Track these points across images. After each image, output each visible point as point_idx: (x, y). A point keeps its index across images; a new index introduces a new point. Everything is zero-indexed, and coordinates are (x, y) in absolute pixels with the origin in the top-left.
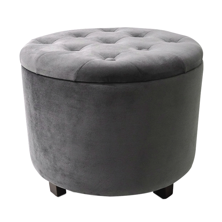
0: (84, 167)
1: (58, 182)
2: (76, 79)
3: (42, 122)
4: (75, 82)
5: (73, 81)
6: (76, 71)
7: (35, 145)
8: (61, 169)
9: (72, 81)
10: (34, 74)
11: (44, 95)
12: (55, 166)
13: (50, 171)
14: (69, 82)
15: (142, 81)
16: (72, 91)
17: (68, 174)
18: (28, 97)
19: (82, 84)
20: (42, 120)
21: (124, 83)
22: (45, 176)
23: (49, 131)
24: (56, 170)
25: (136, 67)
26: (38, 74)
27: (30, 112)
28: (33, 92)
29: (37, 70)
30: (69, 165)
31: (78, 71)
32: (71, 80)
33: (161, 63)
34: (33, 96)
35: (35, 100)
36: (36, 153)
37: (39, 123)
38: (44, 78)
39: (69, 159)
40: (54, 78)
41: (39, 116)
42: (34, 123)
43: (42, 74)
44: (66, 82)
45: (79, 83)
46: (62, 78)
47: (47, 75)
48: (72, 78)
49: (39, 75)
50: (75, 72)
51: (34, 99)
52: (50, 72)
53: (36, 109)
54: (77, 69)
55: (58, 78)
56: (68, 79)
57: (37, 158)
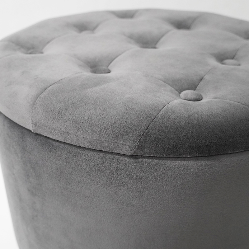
4: (133, 156)
5: (128, 155)
9: (124, 155)
14: (117, 157)
19: (147, 160)
26: (38, 133)
29: (36, 125)
32: (122, 153)
35: (31, 179)
38: (54, 143)
40: (80, 147)
43: (48, 136)
44: (108, 156)
45: (142, 160)
46: (99, 148)
47: (60, 139)
48: (126, 150)
50: (132, 137)
56: (116, 152)
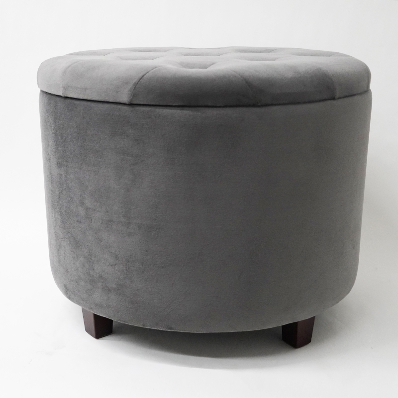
0: (143, 272)
1: (96, 305)
2: (131, 100)
3: (70, 189)
4: (131, 105)
5: (127, 103)
6: (133, 84)
7: (57, 236)
8: (101, 277)
9: (124, 104)
10: (58, 99)
11: (75, 135)
12: (92, 273)
13: (82, 283)
14: (120, 107)
15: (254, 106)
16: (124, 122)
17: (114, 286)
18: (49, 145)
19: (142, 109)
20: (70, 185)
21: (219, 107)
22: (73, 296)
23: (82, 203)
24: (92, 281)
25: (242, 79)
26: (66, 96)
27: (51, 174)
28: (55, 134)
29: (64, 88)
30: (116, 268)
31: (136, 84)
32: (122, 102)
33: (290, 75)
34: (56, 141)
35: (59, 148)
36: (58, 251)
37: (64, 192)
38: (76, 102)
39: (117, 257)
41: (66, 177)
42: (57, 193)
43: (72, 96)
44: (113, 106)
45: (138, 108)
46: (107, 99)
47: (81, 97)
48: (125, 99)
49: (66, 98)
50: (130, 86)
51: (57, 146)
52: (86, 89)
53: (59, 165)
54: (135, 81)
55: (100, 99)
56: (118, 101)
57: (59, 261)
